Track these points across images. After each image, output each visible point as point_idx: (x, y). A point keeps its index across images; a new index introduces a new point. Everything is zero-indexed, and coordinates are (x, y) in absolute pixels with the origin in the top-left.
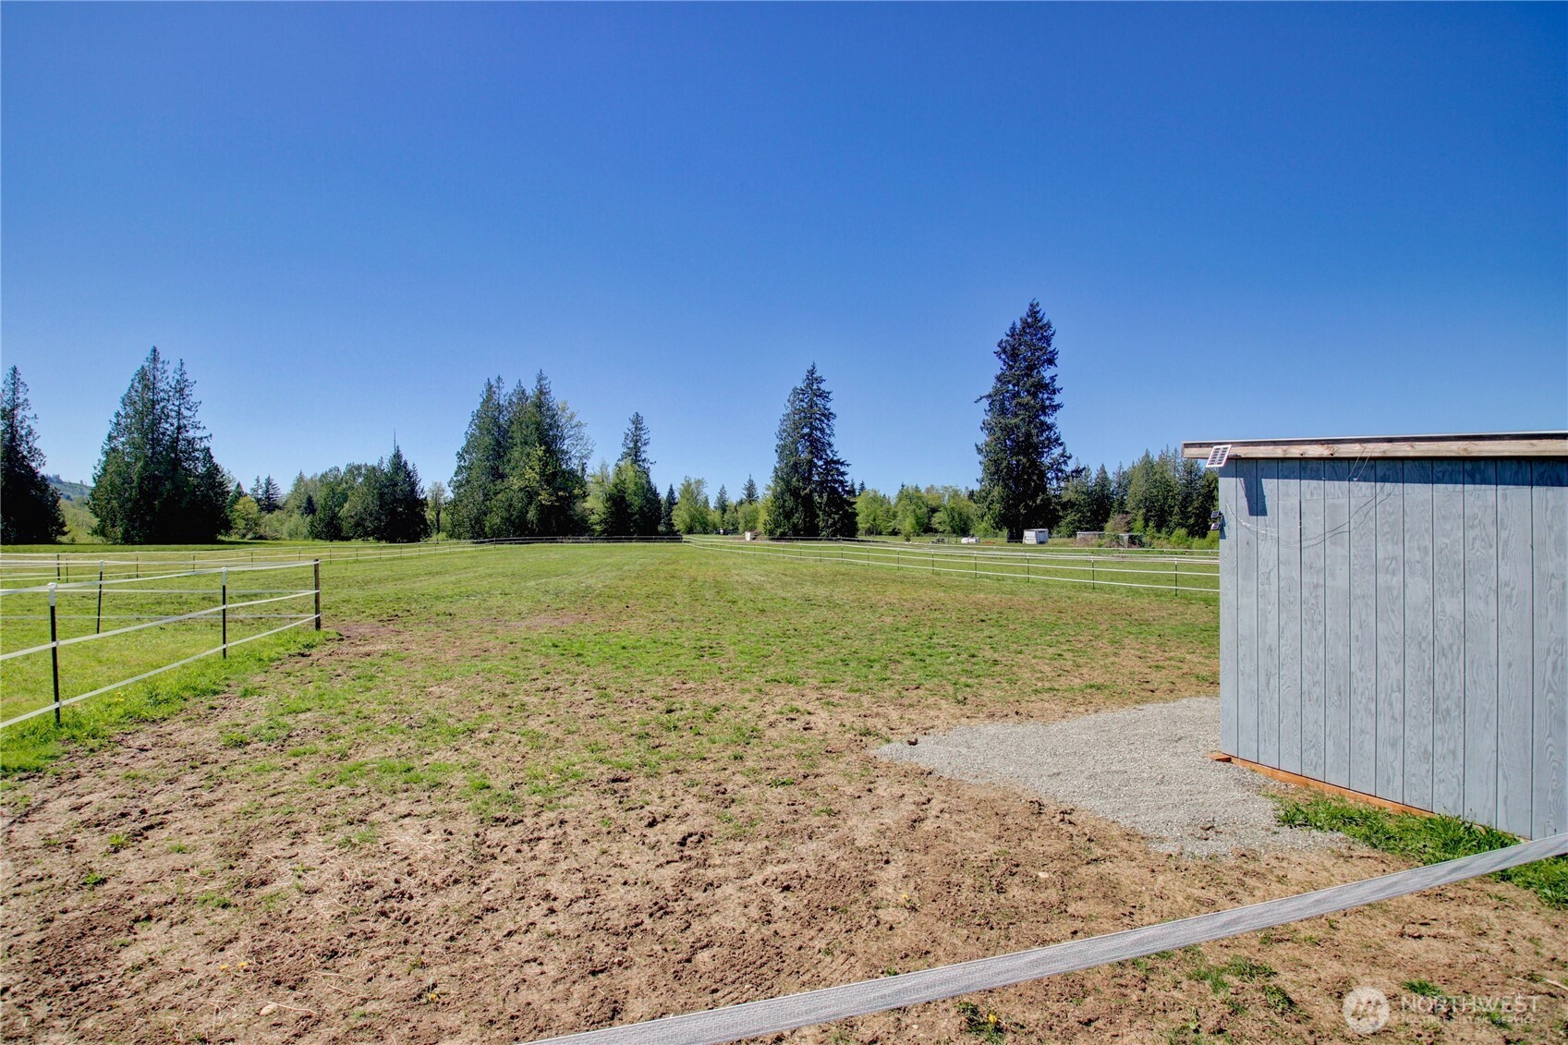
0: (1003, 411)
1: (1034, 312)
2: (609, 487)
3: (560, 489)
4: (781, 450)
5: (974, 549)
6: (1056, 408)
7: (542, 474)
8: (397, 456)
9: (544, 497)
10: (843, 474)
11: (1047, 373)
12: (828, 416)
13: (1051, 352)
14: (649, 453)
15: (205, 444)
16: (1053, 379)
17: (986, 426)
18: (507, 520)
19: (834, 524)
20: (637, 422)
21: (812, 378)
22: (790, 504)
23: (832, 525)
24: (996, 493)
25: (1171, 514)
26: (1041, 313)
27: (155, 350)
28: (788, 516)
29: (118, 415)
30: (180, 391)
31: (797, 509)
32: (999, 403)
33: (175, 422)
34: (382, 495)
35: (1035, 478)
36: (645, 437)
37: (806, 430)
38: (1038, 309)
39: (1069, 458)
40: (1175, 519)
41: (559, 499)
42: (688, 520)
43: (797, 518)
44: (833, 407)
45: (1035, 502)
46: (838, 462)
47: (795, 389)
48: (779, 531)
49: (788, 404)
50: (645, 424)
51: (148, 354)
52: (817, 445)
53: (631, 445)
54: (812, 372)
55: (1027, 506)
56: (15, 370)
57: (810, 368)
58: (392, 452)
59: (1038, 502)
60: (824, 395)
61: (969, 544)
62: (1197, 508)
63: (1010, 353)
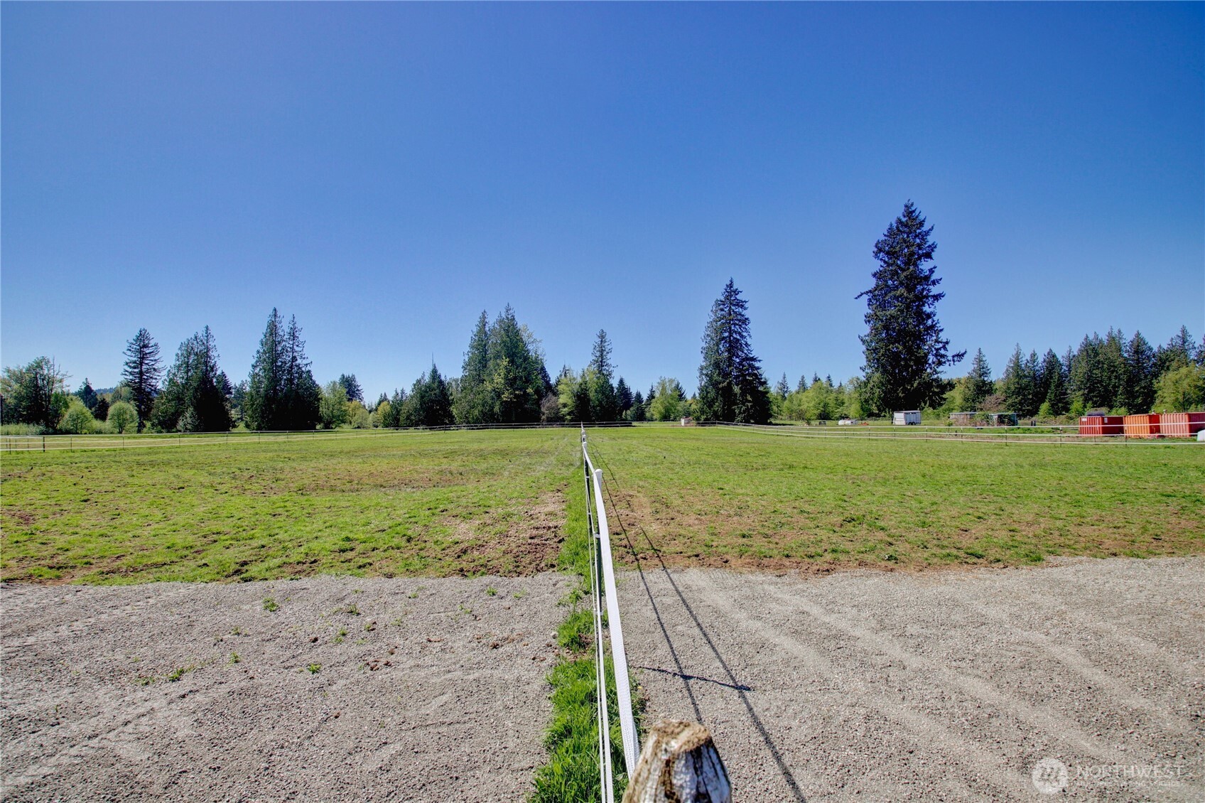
0: (883, 306)
1: (909, 212)
2: (576, 388)
3: (517, 389)
4: (707, 353)
5: (850, 430)
6: (937, 297)
7: (506, 378)
8: (435, 371)
9: (505, 396)
10: (758, 368)
11: (925, 265)
12: (745, 321)
13: (929, 246)
14: (611, 359)
15: (308, 368)
16: (931, 271)
17: (868, 319)
18: (483, 413)
19: (748, 409)
20: (602, 337)
21: (731, 291)
22: (712, 394)
23: (744, 412)
24: (875, 379)
25: (1115, 394)
26: (917, 212)
27: (275, 310)
28: (710, 404)
29: (258, 352)
30: (293, 336)
31: (717, 399)
32: (878, 297)
33: (291, 354)
34: (422, 397)
35: (912, 363)
36: (609, 347)
37: (726, 334)
38: (913, 208)
39: (947, 343)
40: (1120, 398)
41: (516, 396)
42: (663, 411)
43: (717, 406)
44: (747, 313)
45: (912, 386)
46: (753, 359)
47: (717, 300)
48: (703, 417)
49: (711, 314)
50: (607, 338)
51: (271, 312)
52: (734, 346)
53: (598, 354)
54: (731, 286)
55: (905, 390)
56: (207, 328)
57: (729, 283)
58: (432, 368)
59: (915, 385)
60: (740, 304)
61: (845, 425)
62: (1144, 388)
63: (886, 250)
